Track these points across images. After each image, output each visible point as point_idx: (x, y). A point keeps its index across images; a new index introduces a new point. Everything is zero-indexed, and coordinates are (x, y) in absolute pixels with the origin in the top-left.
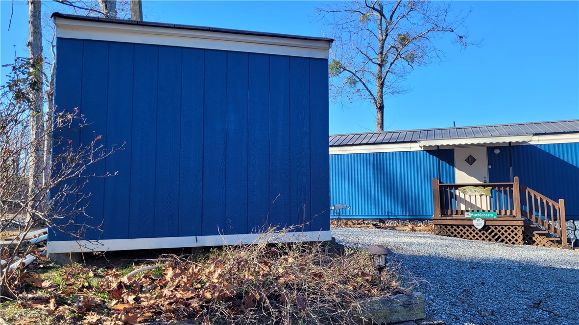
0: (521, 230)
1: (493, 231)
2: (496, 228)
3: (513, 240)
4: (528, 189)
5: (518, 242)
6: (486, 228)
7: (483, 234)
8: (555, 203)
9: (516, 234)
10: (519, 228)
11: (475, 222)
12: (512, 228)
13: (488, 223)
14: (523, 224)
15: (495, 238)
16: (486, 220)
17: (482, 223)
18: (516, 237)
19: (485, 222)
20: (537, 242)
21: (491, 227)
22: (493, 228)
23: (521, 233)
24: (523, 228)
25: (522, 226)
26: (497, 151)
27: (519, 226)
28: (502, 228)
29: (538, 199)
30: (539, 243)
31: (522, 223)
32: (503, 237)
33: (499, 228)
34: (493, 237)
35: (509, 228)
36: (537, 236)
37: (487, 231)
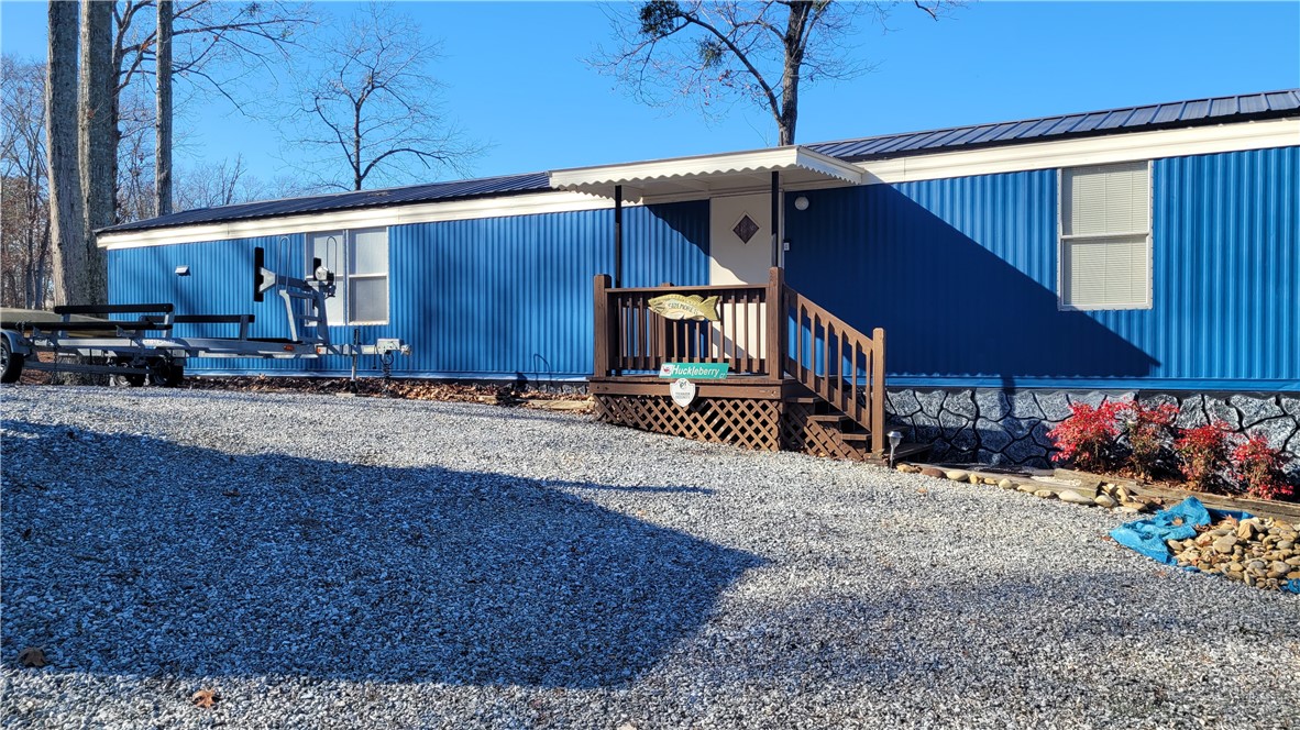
0: (776, 412)
1: (715, 414)
2: (722, 406)
3: (757, 439)
4: (802, 300)
5: (768, 443)
6: (698, 404)
7: (695, 421)
8: (863, 339)
9: (764, 423)
10: (771, 407)
11: (674, 390)
12: (757, 407)
13: (705, 392)
14: (779, 396)
15: (719, 433)
16: (699, 384)
17: (691, 390)
18: (764, 432)
19: (697, 389)
20: (818, 445)
21: (711, 402)
22: (715, 406)
23: (776, 419)
24: (781, 405)
25: (779, 401)
26: (802, 204)
27: (771, 401)
28: (736, 407)
29: (823, 329)
30: (822, 448)
31: (776, 393)
32: (736, 430)
33: (729, 406)
34: (715, 429)
35: (750, 407)
36: (819, 429)
37: (702, 414)
